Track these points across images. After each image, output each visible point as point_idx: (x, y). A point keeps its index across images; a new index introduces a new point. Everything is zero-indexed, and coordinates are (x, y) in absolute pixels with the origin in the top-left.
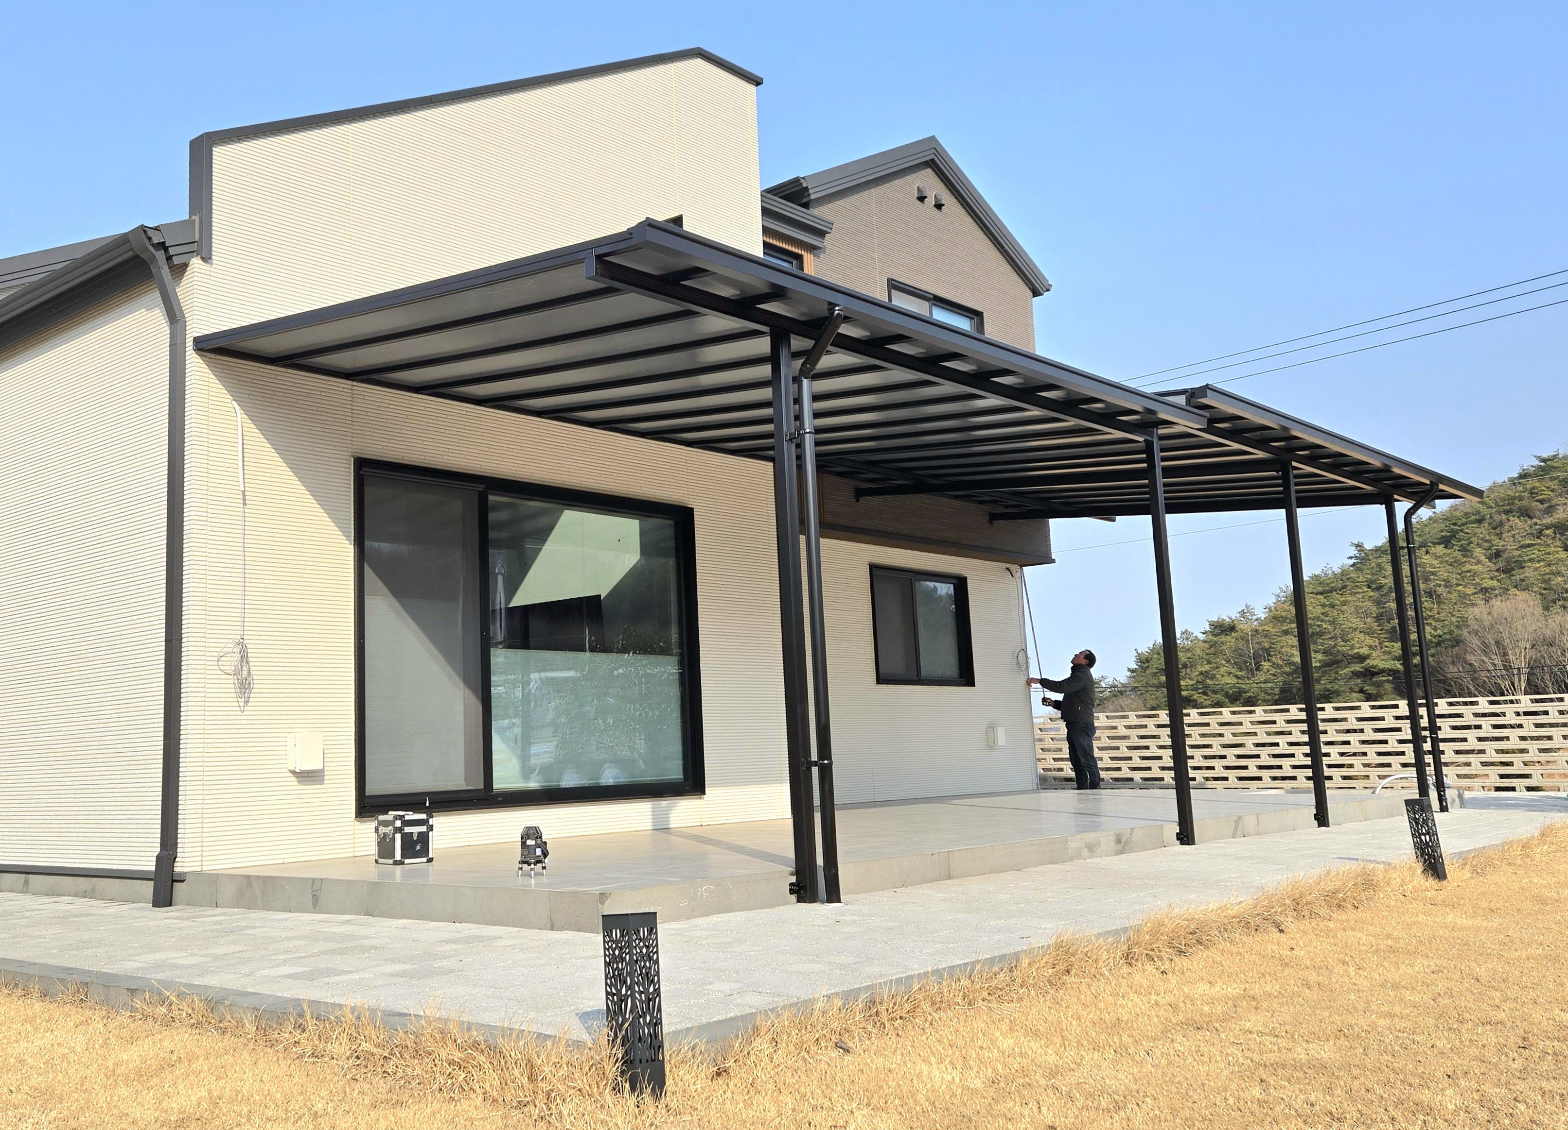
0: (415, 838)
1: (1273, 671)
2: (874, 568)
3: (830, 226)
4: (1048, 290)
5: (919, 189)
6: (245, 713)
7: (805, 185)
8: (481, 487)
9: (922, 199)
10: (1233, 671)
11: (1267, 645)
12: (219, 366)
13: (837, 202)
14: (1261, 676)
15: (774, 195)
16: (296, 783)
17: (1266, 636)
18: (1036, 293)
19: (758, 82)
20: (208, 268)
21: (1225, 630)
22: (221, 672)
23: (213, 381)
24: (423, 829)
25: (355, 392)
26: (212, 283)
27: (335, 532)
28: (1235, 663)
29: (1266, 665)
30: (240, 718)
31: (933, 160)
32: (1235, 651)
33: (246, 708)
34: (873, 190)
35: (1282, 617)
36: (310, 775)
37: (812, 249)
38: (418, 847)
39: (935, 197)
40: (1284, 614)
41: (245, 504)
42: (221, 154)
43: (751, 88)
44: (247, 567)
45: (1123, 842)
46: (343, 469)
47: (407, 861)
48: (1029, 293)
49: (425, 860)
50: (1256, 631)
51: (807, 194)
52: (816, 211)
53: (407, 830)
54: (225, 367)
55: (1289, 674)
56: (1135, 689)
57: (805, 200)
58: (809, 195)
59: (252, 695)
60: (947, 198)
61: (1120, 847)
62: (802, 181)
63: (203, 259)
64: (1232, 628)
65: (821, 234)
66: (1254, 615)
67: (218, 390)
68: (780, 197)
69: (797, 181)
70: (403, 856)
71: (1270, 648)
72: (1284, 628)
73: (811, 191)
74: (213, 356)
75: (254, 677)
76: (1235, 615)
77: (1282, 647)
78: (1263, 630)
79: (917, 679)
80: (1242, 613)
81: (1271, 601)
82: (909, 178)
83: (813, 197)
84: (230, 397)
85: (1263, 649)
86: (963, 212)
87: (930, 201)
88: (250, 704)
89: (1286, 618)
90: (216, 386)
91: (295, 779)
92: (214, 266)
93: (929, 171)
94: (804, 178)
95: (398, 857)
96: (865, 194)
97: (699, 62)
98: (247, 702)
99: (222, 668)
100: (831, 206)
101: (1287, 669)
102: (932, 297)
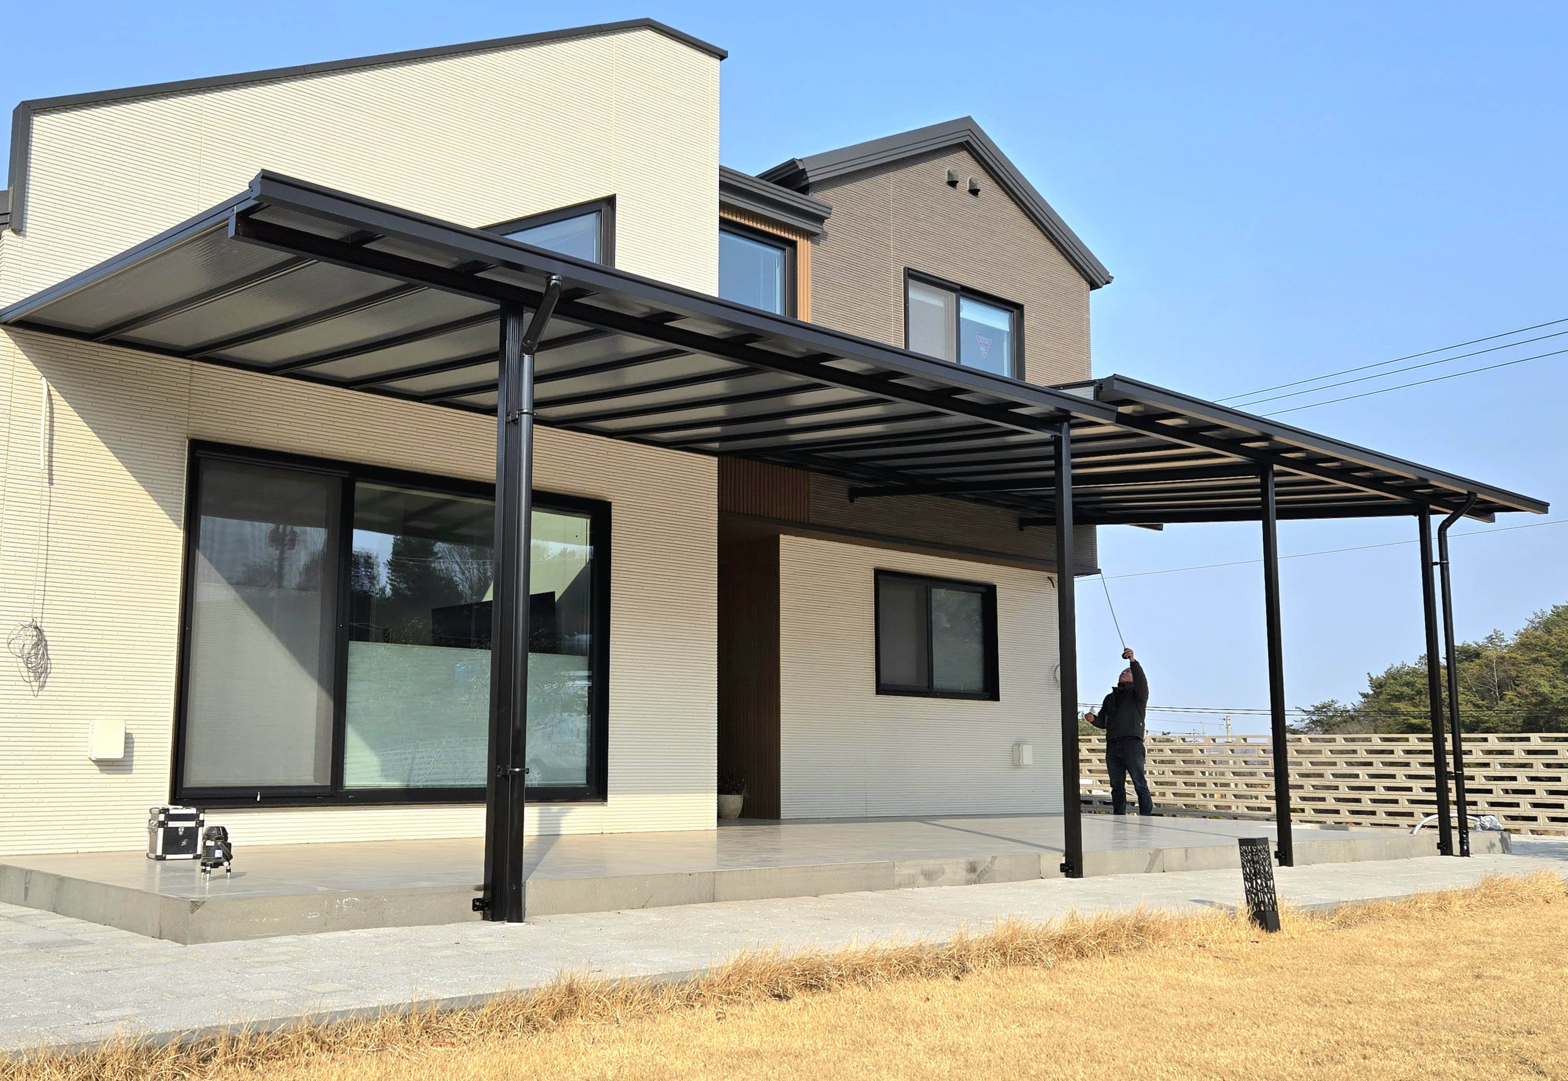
0: (181, 833)
1: (1517, 701)
2: (881, 575)
3: (829, 211)
4: (1108, 282)
5: (949, 174)
6: (39, 698)
7: (801, 168)
8: (346, 474)
9: (953, 184)
10: (1473, 699)
11: (1514, 674)
12: (28, 341)
13: (846, 186)
14: (1502, 705)
15: (767, 180)
16: (98, 772)
17: (1513, 664)
18: (1094, 286)
19: (721, 56)
20: (21, 241)
21: (1470, 656)
22: (12, 655)
23: (20, 356)
24: (192, 824)
25: (194, 371)
26: (24, 255)
27: (162, 516)
28: (1477, 691)
29: (1510, 694)
30: (31, 702)
31: (967, 142)
32: (1478, 679)
33: (40, 693)
34: (891, 174)
35: (1531, 644)
36: (115, 763)
37: (809, 235)
38: (184, 843)
39: (970, 181)
40: (1533, 641)
41: (51, 484)
42: (41, 124)
43: (715, 62)
44: (50, 548)
45: (979, 871)
46: (176, 451)
47: (168, 857)
48: (1085, 285)
49: (191, 856)
50: (1503, 658)
51: (805, 177)
52: (816, 196)
53: (171, 824)
54: (33, 342)
55: (1535, 705)
56: (1367, 714)
57: (804, 183)
58: (807, 178)
59: (48, 680)
60: (985, 183)
61: (973, 876)
62: (798, 163)
63: (13, 230)
64: (1477, 655)
65: (820, 219)
66: (1503, 641)
67: (26, 366)
68: (774, 183)
69: (792, 163)
70: (166, 850)
71: (1518, 677)
72: (1533, 656)
73: (809, 174)
74: (21, 330)
75: (52, 661)
76: (1482, 641)
77: (1529, 676)
78: (1511, 658)
79: (929, 691)
80: (1490, 639)
81: (1522, 625)
82: (937, 162)
83: (811, 180)
84: (39, 373)
85: (1509, 677)
86: (1005, 198)
87: (964, 186)
88: (45, 689)
89: (1536, 646)
90: (24, 361)
91: (96, 767)
92: (28, 238)
93: (964, 154)
94: (801, 160)
95: (159, 852)
96: (881, 179)
97: (648, 34)
98: (42, 687)
99: (13, 650)
100: (838, 190)
101: (1534, 701)
102: (959, 287)
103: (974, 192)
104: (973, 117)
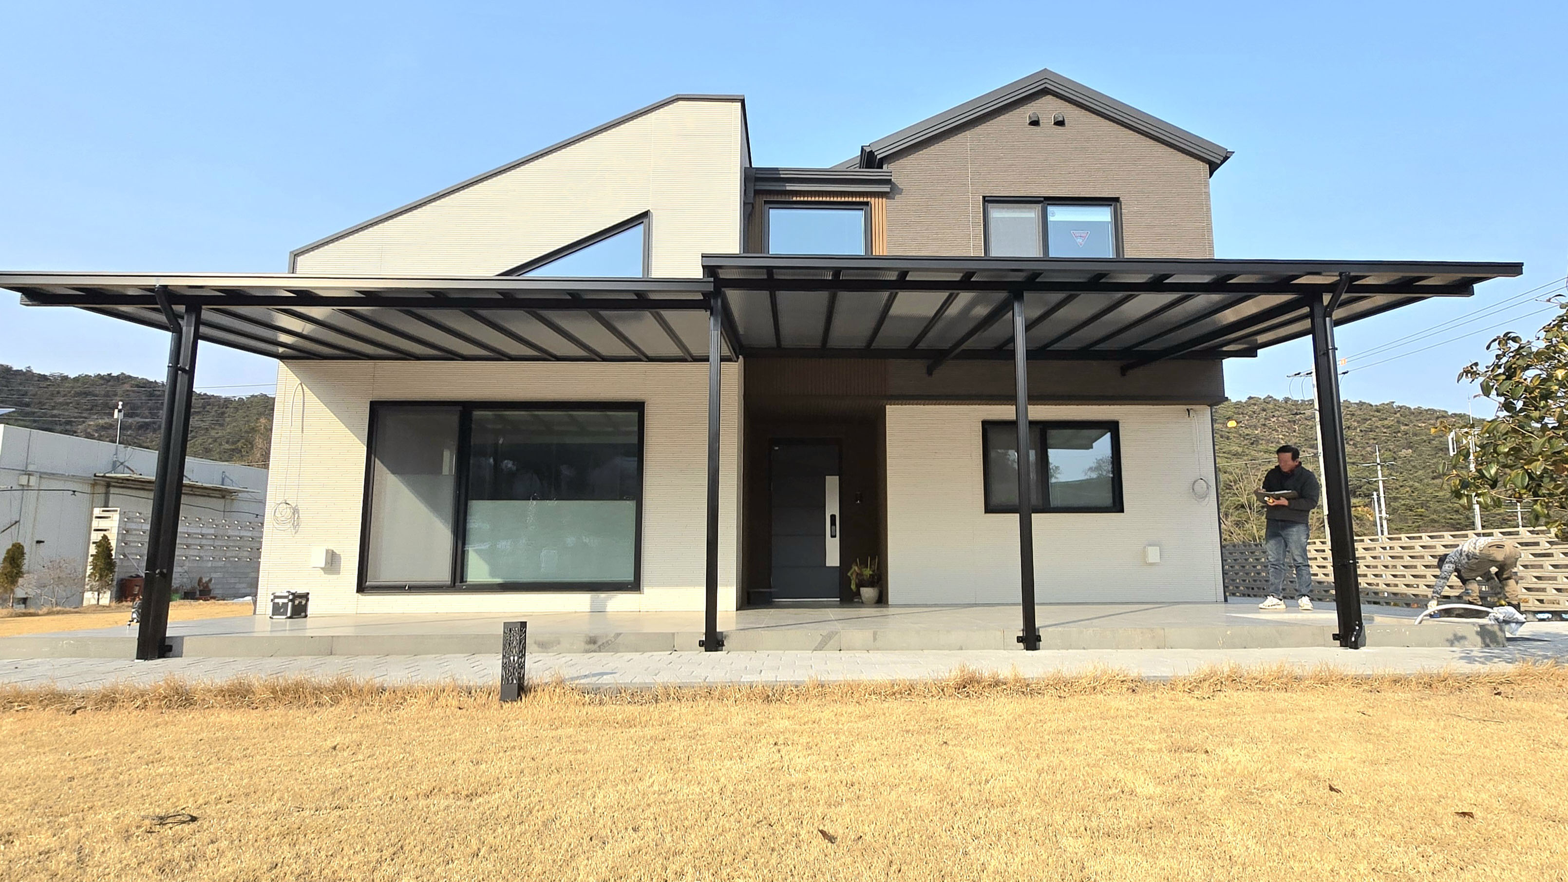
2: (992, 425)
4: (1228, 159)
5: (1031, 117)
7: (868, 150)
8: (460, 408)
9: (1035, 123)
12: (293, 365)
13: (921, 152)
18: (1213, 167)
23: (289, 373)
25: (376, 366)
27: (357, 442)
31: (1046, 89)
34: (967, 132)
39: (1055, 117)
44: (301, 464)
48: (1205, 168)
54: (296, 365)
57: (877, 160)
58: (876, 156)
59: (299, 529)
60: (1072, 114)
65: (887, 182)
73: (877, 153)
75: (302, 520)
79: (1044, 508)
82: (1015, 112)
84: (298, 380)
86: (1099, 119)
87: (1048, 122)
90: (291, 375)
93: (1044, 98)
96: (957, 138)
97: (680, 102)
98: (296, 533)
102: (1042, 199)
103: (1060, 123)
104: (1048, 68)
